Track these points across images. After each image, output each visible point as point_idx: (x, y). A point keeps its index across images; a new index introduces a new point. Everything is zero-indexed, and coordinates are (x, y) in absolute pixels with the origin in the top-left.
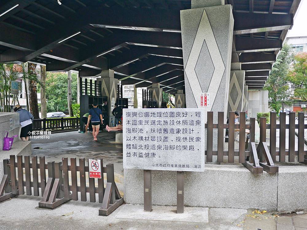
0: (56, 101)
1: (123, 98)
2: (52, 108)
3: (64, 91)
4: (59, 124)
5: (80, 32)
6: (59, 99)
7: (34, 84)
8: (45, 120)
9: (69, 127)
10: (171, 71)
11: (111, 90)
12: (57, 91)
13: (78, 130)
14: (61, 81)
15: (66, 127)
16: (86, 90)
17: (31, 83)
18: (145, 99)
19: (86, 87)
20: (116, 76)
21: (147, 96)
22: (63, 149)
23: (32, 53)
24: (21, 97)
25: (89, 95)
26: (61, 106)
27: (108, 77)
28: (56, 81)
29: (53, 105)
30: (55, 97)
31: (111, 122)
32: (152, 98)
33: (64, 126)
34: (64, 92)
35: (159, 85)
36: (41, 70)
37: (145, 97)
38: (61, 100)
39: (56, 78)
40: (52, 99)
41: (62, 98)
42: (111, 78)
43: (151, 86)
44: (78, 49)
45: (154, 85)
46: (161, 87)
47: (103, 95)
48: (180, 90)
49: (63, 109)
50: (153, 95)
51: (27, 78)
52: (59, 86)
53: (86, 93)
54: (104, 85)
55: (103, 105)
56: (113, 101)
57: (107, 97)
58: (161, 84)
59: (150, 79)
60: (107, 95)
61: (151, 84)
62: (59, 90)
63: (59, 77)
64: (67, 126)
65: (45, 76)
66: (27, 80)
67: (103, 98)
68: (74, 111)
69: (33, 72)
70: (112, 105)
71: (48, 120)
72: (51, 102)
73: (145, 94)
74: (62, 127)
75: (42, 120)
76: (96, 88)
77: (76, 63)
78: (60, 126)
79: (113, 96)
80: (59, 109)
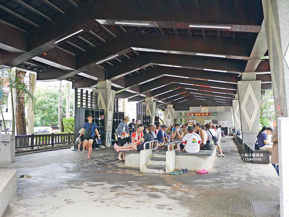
0: (42, 116)
1: (119, 111)
2: (39, 123)
3: (51, 105)
4: (49, 141)
5: (82, 30)
6: (45, 114)
7: (22, 95)
8: (33, 136)
9: (60, 143)
10: (167, 84)
11: (108, 103)
12: (44, 106)
13: (70, 148)
14: (48, 96)
15: (57, 144)
16: (82, 102)
17: (18, 94)
18: (139, 113)
19: (82, 99)
20: (113, 88)
21: (141, 110)
22: (60, 177)
23: (22, 56)
24: (7, 111)
25: (85, 107)
26: (47, 121)
27: (105, 88)
28: (43, 96)
29: (40, 119)
30: (41, 112)
31: (108, 139)
32: (145, 112)
33: (55, 142)
34: (51, 107)
35: (152, 98)
36: (30, 81)
37: (139, 111)
38: (47, 115)
39: (43, 93)
40: (38, 113)
41: (48, 112)
42: (108, 90)
43: (144, 100)
44: (74, 55)
45: (147, 99)
46: (154, 101)
47: (100, 108)
48: (170, 104)
49: (49, 123)
50: (147, 109)
51: (14, 87)
52: (46, 101)
53: (82, 105)
54: (100, 98)
55: (100, 119)
56: (110, 115)
57: (104, 110)
58: (154, 98)
59: (144, 92)
60: (104, 108)
61: (144, 98)
62: (46, 105)
63: (46, 92)
64: (57, 142)
65: (34, 88)
66: (14, 90)
67: (99, 111)
68: (65, 126)
69: (21, 81)
70: (109, 119)
71: (37, 136)
72: (37, 117)
73: (139, 108)
74: (53, 144)
75: (29, 136)
76: (91, 101)
77: (72, 71)
78: (51, 143)
79: (110, 110)
80: (45, 124)
